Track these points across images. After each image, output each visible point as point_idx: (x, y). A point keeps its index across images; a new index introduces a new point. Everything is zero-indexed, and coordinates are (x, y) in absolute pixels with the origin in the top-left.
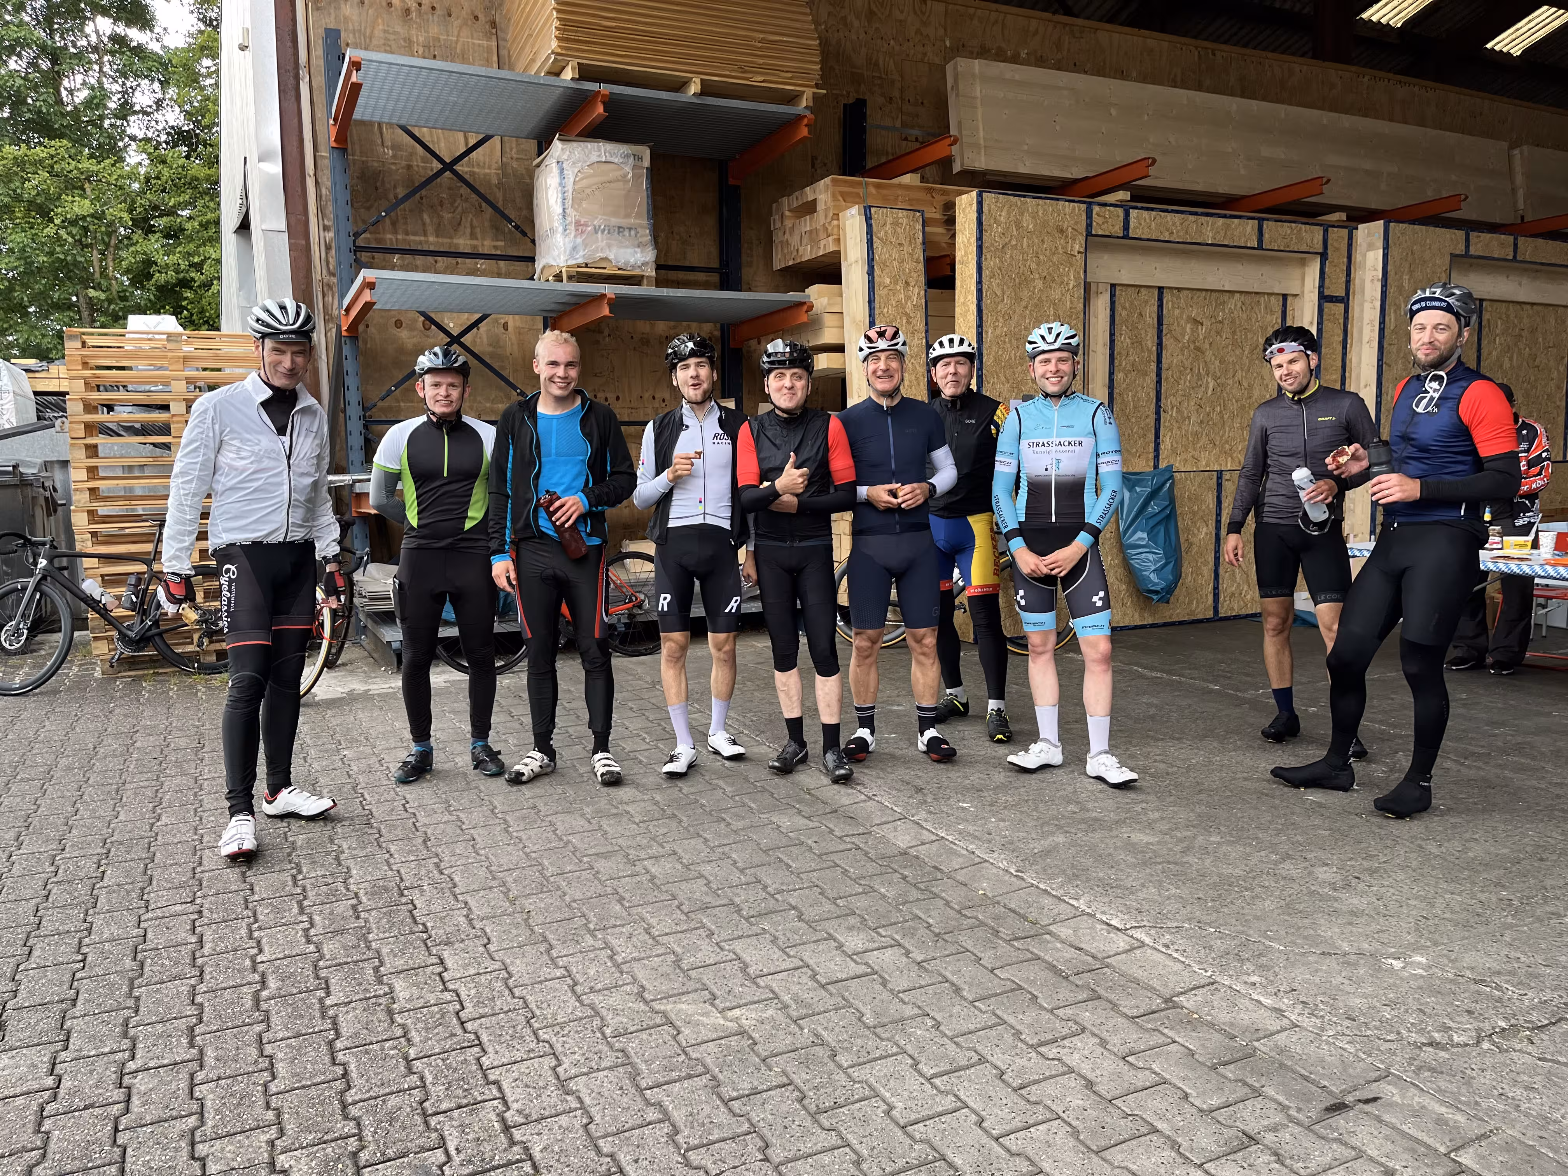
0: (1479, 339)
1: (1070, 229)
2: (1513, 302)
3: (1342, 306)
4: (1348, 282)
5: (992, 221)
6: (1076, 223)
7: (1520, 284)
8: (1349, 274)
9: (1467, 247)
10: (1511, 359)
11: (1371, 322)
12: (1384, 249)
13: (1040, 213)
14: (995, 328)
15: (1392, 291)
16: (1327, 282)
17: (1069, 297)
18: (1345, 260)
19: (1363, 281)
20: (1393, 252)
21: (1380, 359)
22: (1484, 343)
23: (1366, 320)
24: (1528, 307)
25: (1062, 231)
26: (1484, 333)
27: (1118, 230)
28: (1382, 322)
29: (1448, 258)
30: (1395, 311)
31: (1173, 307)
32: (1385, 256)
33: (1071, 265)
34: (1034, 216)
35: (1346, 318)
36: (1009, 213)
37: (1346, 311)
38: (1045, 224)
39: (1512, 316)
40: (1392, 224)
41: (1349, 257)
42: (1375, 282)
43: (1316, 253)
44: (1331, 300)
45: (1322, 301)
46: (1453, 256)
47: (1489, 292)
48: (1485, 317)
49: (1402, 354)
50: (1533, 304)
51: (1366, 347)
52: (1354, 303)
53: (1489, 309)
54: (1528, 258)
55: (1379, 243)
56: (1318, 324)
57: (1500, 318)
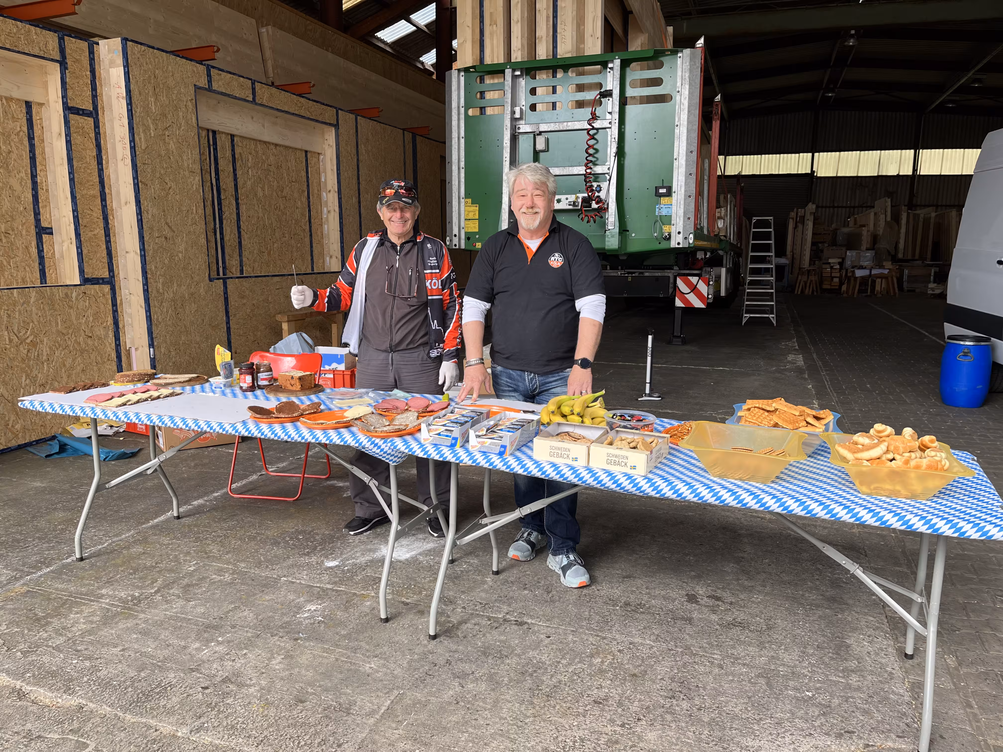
0: (235, 170)
2: (260, 141)
3: (91, 121)
4: (95, 97)
7: (263, 126)
8: (94, 89)
9: (210, 82)
10: (263, 189)
11: (123, 138)
12: (124, 67)
15: (138, 111)
16: (70, 93)
18: (89, 73)
19: (110, 97)
20: (134, 72)
21: (135, 178)
22: (239, 173)
23: (118, 138)
24: (272, 147)
26: (238, 165)
28: (132, 140)
29: (192, 89)
30: (144, 131)
32: (127, 74)
35: (97, 134)
37: (97, 126)
39: (260, 152)
40: (129, 43)
41: (93, 71)
42: (121, 99)
43: (52, 60)
44: (78, 114)
45: (67, 112)
46: (197, 88)
47: (238, 129)
48: (238, 151)
49: (158, 175)
50: (276, 145)
51: (120, 164)
52: (105, 119)
53: (240, 144)
54: (265, 102)
55: (120, 60)
56: (66, 135)
57: (250, 154)
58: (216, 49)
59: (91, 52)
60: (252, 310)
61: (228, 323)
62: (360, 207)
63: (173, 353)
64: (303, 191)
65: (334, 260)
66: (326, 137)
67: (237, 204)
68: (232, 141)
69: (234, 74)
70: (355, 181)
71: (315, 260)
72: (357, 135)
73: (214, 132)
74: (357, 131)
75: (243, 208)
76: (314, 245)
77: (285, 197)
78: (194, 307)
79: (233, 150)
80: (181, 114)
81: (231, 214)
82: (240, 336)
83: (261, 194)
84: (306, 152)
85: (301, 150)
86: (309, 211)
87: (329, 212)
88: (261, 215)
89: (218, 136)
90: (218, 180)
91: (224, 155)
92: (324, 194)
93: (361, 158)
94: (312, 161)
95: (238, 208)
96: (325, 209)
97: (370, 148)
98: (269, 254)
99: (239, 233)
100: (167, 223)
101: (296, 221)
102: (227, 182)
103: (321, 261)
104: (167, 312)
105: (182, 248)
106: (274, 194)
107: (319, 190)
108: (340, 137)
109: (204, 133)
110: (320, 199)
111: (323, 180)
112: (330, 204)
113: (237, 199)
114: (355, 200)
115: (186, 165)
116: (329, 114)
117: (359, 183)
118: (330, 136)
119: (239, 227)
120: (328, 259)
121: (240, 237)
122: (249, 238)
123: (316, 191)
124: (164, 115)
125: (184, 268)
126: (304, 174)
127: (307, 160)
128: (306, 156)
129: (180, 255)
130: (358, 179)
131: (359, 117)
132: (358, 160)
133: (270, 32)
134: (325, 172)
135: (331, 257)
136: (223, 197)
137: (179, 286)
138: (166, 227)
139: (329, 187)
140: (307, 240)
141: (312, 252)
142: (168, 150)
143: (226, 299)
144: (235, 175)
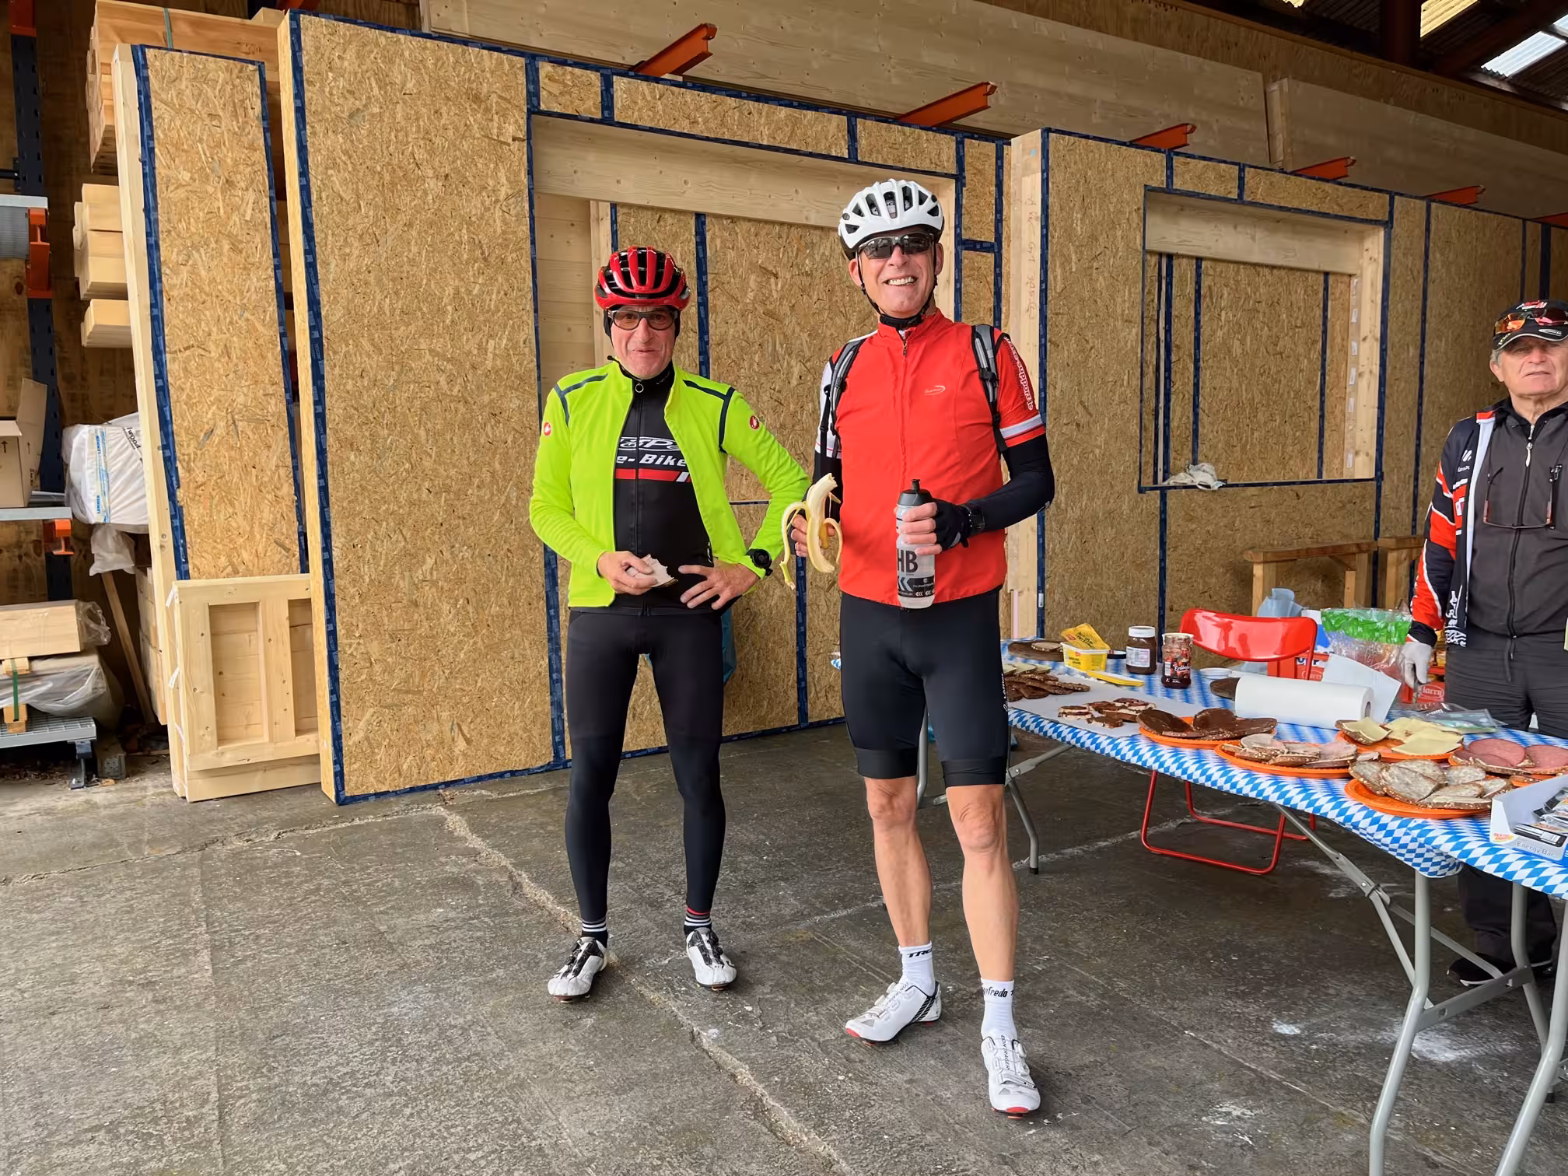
0: (1197, 314)
1: (494, 98)
2: (1245, 263)
3: (990, 257)
4: (999, 221)
5: (324, 67)
6: (507, 88)
7: (1253, 238)
8: (999, 210)
9: (1170, 177)
10: (1242, 342)
11: (1031, 279)
12: (1043, 172)
13: (430, 63)
14: (345, 258)
15: (1055, 235)
16: (965, 220)
17: (498, 213)
18: (993, 188)
19: (1019, 220)
20: (1056, 177)
21: (1043, 336)
22: (1204, 319)
23: (1025, 279)
24: (1267, 271)
25: (477, 99)
26: (1204, 305)
27: (591, 106)
28: (1044, 280)
29: (1140, 192)
30: (1062, 264)
31: (724, 246)
32: (1045, 182)
33: (500, 158)
34: (417, 67)
35: (998, 276)
36: (359, 56)
37: (998, 264)
38: (441, 83)
39: (1244, 282)
40: (1052, 135)
41: (999, 185)
42: (1033, 221)
43: (946, 175)
44: (974, 249)
45: (959, 248)
46: (1149, 190)
47: (1209, 248)
48: (1206, 282)
49: (1075, 329)
50: (1273, 267)
51: (1025, 317)
52: (1010, 253)
53: (1211, 272)
54: (1259, 199)
55: (1037, 163)
56: (956, 281)
57: (1227, 286)
58: (1189, 128)
59: (1000, 157)
60: (1205, 542)
61: (1163, 560)
62: (1422, 363)
63: (1072, 603)
64: (1314, 342)
65: (1361, 458)
66: (1368, 244)
67: (1197, 369)
68: (1199, 267)
69: (1210, 159)
70: (1417, 317)
71: (1325, 460)
72: (1428, 237)
73: (1170, 257)
74: (1428, 230)
75: (1205, 376)
76: (1326, 434)
77: (1281, 353)
78: (1111, 532)
79: (1198, 283)
80: (1119, 233)
81: (1184, 384)
82: (1180, 581)
83: (1239, 351)
84: (1327, 274)
85: (1317, 272)
86: (1323, 375)
87: (1360, 375)
88: (1235, 384)
89: (1175, 262)
90: (1168, 331)
91: (1184, 290)
92: (1354, 344)
93: (1432, 275)
94: (1336, 288)
95: (1197, 375)
96: (1353, 372)
97: (1452, 257)
98: (1244, 448)
99: (1196, 415)
100: (1081, 402)
101: (1296, 393)
102: (1183, 334)
103: (1337, 461)
104: (1069, 539)
105: (1100, 440)
106: (1263, 349)
107: (1345, 339)
108: (1394, 244)
109: (1154, 260)
110: (1346, 354)
111: (1354, 320)
112: (1363, 360)
113: (1197, 361)
114: (1413, 352)
115: (1119, 311)
116: (1376, 204)
117: (1424, 321)
118: (1375, 243)
119: (1196, 406)
120: (1351, 456)
121: (1196, 422)
122: (1212, 424)
123: (1339, 340)
124: (1093, 238)
125: (1101, 473)
126: (1319, 312)
127: (1326, 289)
128: (1326, 282)
129: (1097, 451)
130: (1424, 314)
131: (1434, 205)
132: (1426, 279)
133: (1286, 89)
134: (1359, 305)
135: (1357, 453)
136: (1174, 358)
137: (1091, 499)
138: (1080, 409)
139: (1365, 330)
140: (1314, 425)
141: (1321, 445)
142: (1094, 290)
143: (1163, 522)
144: (1197, 322)
